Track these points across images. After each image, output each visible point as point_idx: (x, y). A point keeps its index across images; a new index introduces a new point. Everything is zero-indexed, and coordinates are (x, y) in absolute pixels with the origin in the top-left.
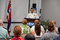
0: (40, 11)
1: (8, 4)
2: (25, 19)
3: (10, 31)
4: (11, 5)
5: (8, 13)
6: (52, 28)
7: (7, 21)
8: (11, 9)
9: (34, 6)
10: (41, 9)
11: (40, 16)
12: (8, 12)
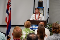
0: (48, 11)
1: (7, 3)
2: (28, 20)
3: (10, 36)
4: (10, 3)
5: (7, 14)
6: (57, 30)
7: (6, 25)
8: (10, 9)
9: (41, 4)
10: (49, 9)
11: (48, 17)
12: (7, 12)
